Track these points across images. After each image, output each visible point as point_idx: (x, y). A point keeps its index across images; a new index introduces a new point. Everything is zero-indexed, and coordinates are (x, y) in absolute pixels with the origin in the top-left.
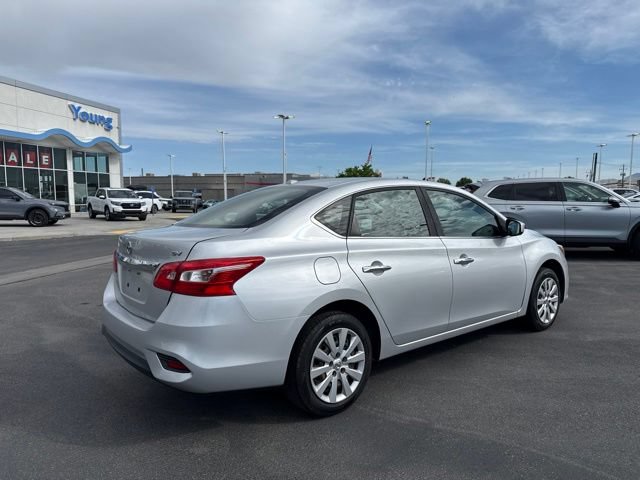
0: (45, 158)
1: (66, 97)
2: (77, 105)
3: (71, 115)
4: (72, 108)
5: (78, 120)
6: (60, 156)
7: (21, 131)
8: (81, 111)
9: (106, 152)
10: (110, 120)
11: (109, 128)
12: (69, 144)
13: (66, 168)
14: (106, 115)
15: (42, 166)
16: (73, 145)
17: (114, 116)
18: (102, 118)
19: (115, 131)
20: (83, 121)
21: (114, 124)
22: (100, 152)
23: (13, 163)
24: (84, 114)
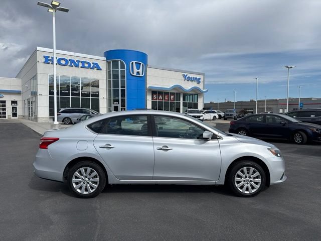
0: (172, 97)
1: (182, 71)
2: (186, 74)
3: (183, 79)
4: (184, 75)
5: (186, 81)
6: (177, 96)
7: (164, 87)
8: (187, 76)
9: (196, 93)
10: (199, 79)
11: (199, 83)
12: (181, 91)
13: (180, 101)
14: (198, 77)
15: (171, 100)
16: (182, 91)
17: (201, 77)
18: (196, 78)
19: (201, 84)
20: (188, 80)
21: (201, 80)
22: (195, 93)
23: (160, 99)
24: (189, 77)
